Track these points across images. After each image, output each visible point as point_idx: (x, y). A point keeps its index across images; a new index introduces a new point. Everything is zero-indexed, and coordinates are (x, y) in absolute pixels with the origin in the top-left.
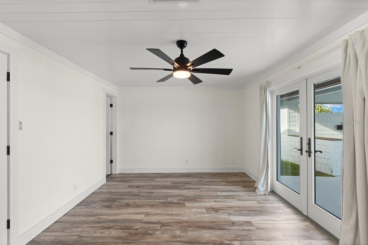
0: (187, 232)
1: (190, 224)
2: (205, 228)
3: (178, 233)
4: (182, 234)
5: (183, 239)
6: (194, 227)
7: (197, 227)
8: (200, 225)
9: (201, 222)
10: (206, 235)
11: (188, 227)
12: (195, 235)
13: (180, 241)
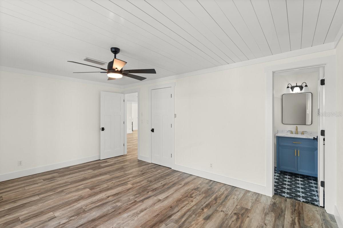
0: (112, 208)
1: (115, 214)
2: (99, 218)
3: (119, 204)
4: (114, 205)
5: (111, 203)
6: (109, 214)
7: (106, 215)
8: (105, 218)
9: (107, 221)
10: (94, 213)
11: (114, 211)
12: (105, 208)
13: (112, 201)
